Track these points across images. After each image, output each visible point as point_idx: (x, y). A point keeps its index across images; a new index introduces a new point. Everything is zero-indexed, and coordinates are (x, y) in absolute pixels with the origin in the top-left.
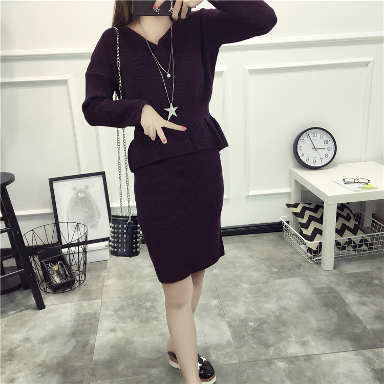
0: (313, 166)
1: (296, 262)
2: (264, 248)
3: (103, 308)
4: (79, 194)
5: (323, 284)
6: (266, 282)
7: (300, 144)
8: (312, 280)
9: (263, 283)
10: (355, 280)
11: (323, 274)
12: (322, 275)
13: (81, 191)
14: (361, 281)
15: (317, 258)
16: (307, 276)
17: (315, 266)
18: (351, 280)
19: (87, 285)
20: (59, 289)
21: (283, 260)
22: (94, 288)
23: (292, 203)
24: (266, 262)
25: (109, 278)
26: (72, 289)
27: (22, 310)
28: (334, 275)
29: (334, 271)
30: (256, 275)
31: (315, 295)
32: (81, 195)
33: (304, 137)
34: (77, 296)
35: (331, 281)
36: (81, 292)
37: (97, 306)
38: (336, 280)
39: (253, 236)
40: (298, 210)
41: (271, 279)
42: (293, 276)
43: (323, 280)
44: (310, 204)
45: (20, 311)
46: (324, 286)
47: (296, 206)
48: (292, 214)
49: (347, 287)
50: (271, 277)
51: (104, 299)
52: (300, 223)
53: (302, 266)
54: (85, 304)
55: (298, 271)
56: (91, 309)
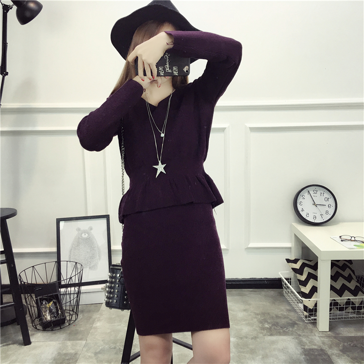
0: (313, 222)
1: (291, 320)
2: (260, 303)
3: (85, 349)
4: (83, 235)
5: (315, 345)
6: (255, 338)
7: (300, 199)
8: (304, 340)
9: (252, 339)
10: (350, 344)
11: (317, 334)
12: (315, 335)
13: (85, 232)
14: (356, 346)
15: (312, 318)
16: (299, 335)
17: (310, 326)
18: (346, 344)
19: (76, 325)
20: (49, 327)
21: (277, 317)
22: (82, 329)
23: (293, 258)
24: (259, 317)
25: (99, 320)
26: (61, 328)
27: (10, 344)
28: (329, 337)
29: (329, 333)
30: (245, 329)
31: (304, 356)
32: (85, 236)
33: (305, 193)
34: (65, 335)
35: (324, 343)
36: (69, 332)
37: (80, 347)
38: (330, 343)
39: (251, 291)
40: (297, 266)
41: (261, 335)
42: (285, 333)
43: (315, 342)
44: (310, 261)
45: (8, 345)
46: (316, 347)
47: (295, 261)
48: (292, 270)
49: (340, 350)
50: (262, 333)
51: (89, 341)
52: (299, 280)
53: (296, 324)
54: (69, 343)
55: (291, 329)
56: (73, 349)
